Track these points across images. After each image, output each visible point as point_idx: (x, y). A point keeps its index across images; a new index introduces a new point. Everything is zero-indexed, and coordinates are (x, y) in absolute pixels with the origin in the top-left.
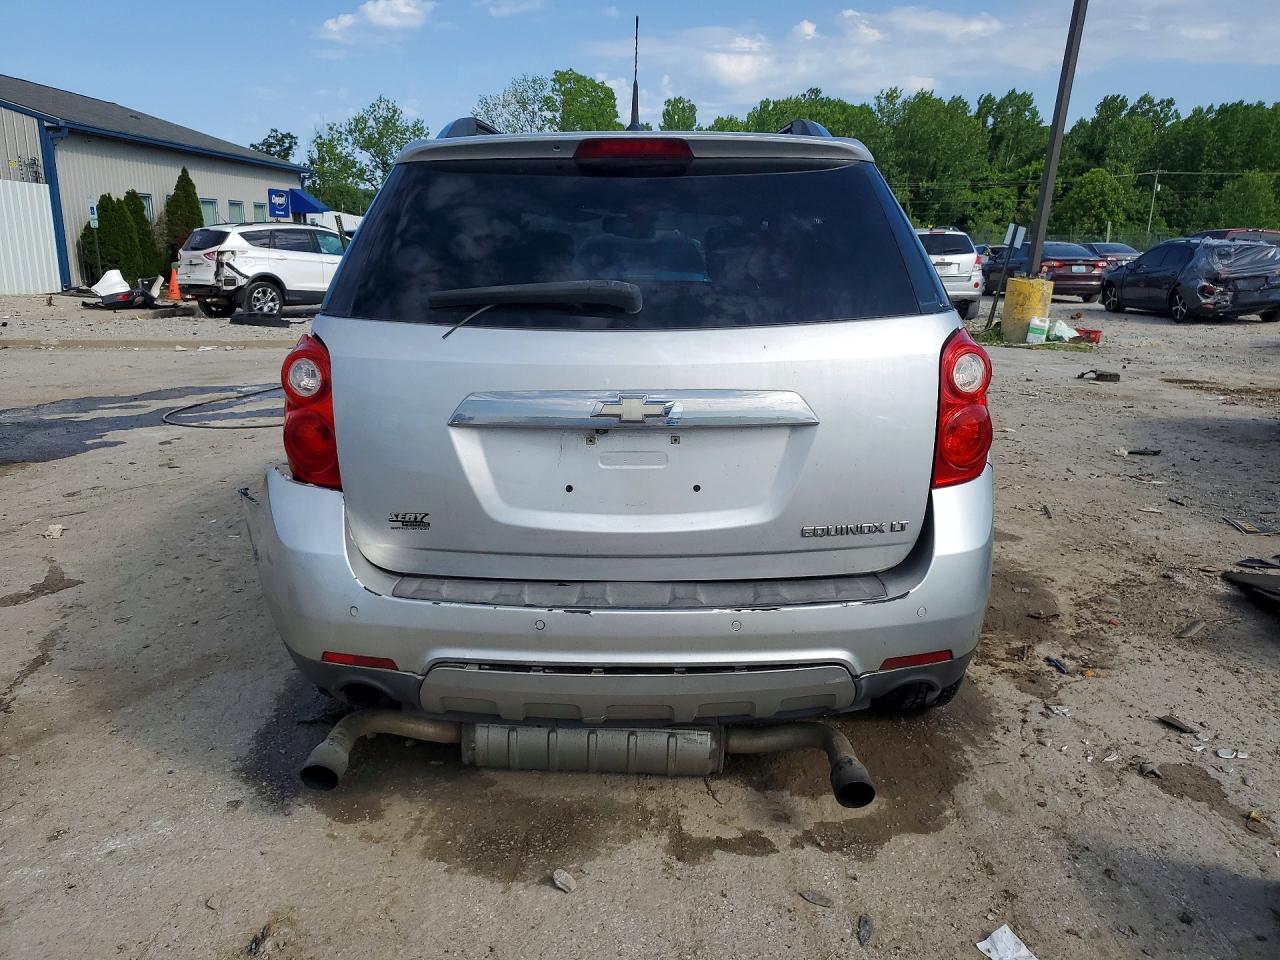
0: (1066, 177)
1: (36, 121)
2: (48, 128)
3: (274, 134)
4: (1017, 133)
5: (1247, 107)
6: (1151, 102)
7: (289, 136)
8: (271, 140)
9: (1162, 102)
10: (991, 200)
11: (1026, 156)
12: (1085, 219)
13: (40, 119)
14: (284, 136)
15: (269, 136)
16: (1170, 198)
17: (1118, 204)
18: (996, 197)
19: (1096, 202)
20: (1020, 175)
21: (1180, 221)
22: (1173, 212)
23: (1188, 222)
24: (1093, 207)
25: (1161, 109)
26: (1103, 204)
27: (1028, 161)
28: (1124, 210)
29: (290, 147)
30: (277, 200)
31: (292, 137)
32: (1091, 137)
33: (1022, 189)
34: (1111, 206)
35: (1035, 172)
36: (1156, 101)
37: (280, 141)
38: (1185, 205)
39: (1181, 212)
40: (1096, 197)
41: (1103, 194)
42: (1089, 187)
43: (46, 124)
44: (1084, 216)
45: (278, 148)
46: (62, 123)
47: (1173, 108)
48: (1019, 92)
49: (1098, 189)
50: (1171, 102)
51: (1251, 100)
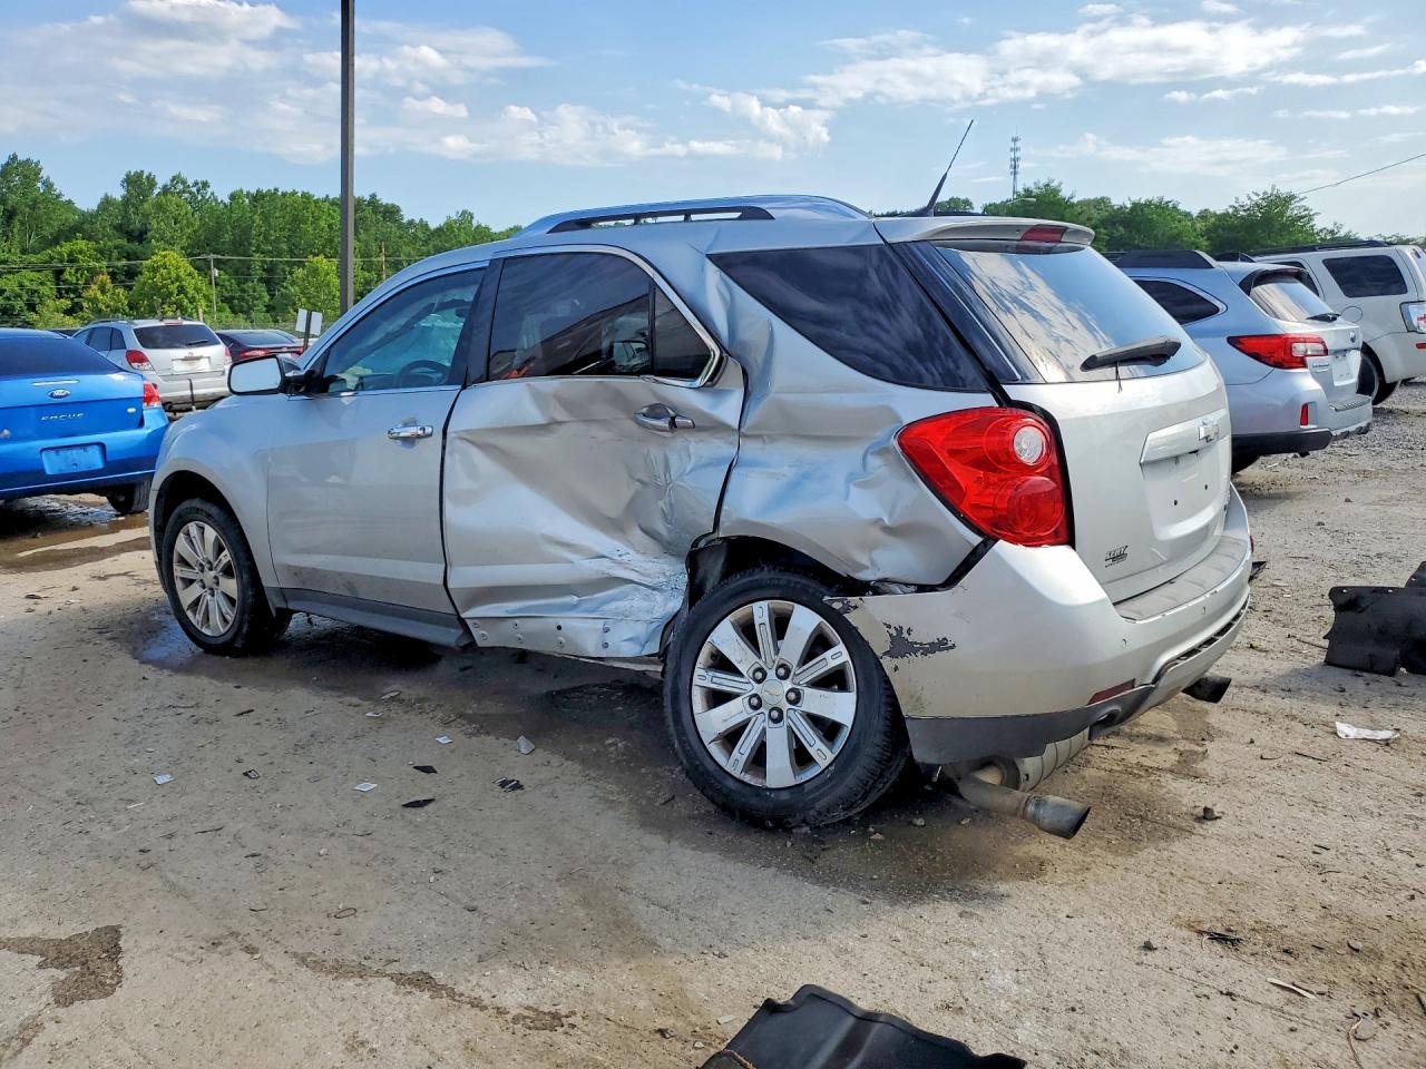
0: (110, 260)
4: (33, 207)
5: (284, 195)
6: (184, 182)
9: (196, 183)
10: (21, 286)
11: (51, 234)
12: (165, 306)
16: (227, 283)
17: (197, 290)
18: (27, 283)
19: (173, 288)
20: (52, 258)
21: (242, 307)
22: (233, 298)
23: (251, 308)
24: (171, 294)
25: (198, 191)
26: (181, 290)
27: (55, 241)
28: (204, 296)
32: (126, 216)
33: (58, 273)
34: (191, 292)
35: (70, 254)
36: (190, 182)
38: (243, 291)
39: (243, 299)
40: (172, 283)
41: (178, 279)
42: (164, 271)
44: (163, 303)
47: (209, 190)
48: (21, 157)
49: (174, 275)
50: (205, 185)
51: (285, 188)
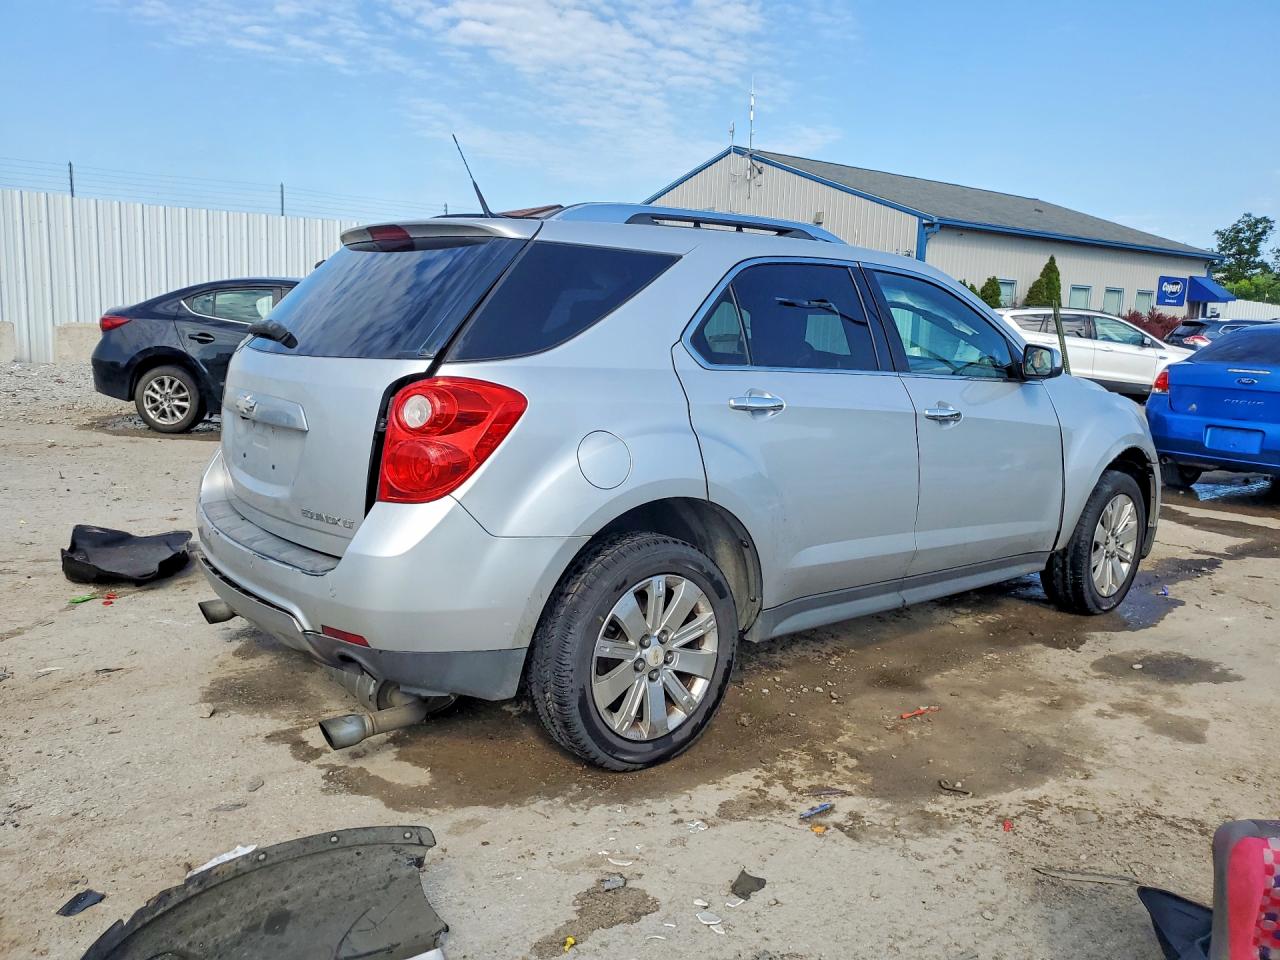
1: (917, 219)
2: (925, 225)
3: (1246, 219)
7: (1265, 219)
8: (1241, 226)
13: (921, 218)
14: (1258, 222)
15: (1239, 222)
29: (1264, 232)
30: (1168, 288)
31: (1268, 221)
37: (1253, 226)
43: (925, 221)
45: (1248, 234)
46: (935, 220)
